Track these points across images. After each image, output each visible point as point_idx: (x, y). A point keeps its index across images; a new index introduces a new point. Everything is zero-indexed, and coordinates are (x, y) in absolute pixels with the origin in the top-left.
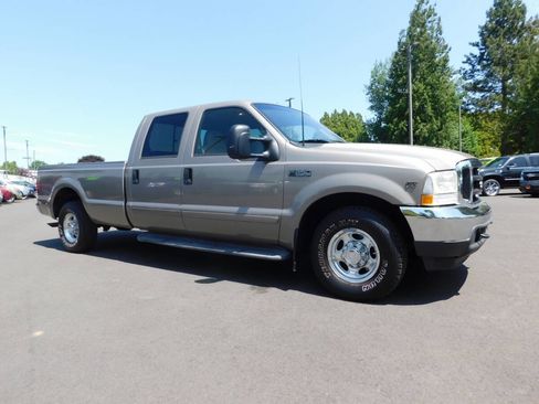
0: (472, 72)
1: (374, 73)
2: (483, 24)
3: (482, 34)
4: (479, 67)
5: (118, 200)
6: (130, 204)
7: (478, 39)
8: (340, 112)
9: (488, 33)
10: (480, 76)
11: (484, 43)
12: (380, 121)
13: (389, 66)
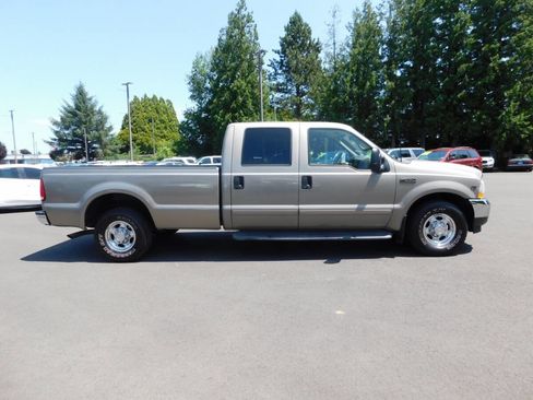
0: (276, 74)
1: (196, 65)
2: (283, 36)
3: (282, 45)
4: (280, 72)
5: (213, 204)
6: (226, 207)
7: (280, 48)
8: (151, 97)
9: (287, 44)
10: (281, 79)
11: (284, 52)
12: (201, 110)
13: (209, 59)
